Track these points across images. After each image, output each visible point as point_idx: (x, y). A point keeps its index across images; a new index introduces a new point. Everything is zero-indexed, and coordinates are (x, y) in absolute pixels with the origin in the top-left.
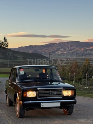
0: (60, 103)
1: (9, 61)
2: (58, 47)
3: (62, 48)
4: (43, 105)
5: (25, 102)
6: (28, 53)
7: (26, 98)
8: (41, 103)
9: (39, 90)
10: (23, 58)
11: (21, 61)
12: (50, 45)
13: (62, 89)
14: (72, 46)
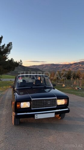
0: (54, 113)
2: (45, 66)
4: (37, 116)
5: (18, 114)
7: (19, 109)
8: (35, 115)
9: (33, 100)
13: (56, 99)
14: (51, 65)
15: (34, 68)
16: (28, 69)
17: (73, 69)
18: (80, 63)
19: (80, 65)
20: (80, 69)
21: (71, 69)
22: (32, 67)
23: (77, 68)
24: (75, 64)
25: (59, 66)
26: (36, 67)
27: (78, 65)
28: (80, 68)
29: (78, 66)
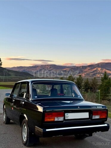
1: (4, 77)
2: (41, 68)
3: (43, 69)
6: (19, 72)
10: (15, 75)
11: (14, 77)
12: (35, 67)
14: (50, 68)
15: (20, 71)
16: (10, 73)
17: (88, 74)
18: (98, 65)
19: (99, 69)
20: (98, 75)
21: (83, 75)
22: (17, 70)
23: (94, 74)
24: (92, 66)
25: (64, 69)
26: (24, 70)
27: (95, 69)
28: (99, 73)
29: (96, 71)
